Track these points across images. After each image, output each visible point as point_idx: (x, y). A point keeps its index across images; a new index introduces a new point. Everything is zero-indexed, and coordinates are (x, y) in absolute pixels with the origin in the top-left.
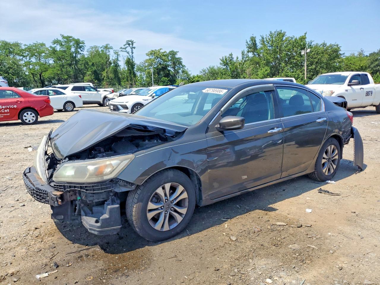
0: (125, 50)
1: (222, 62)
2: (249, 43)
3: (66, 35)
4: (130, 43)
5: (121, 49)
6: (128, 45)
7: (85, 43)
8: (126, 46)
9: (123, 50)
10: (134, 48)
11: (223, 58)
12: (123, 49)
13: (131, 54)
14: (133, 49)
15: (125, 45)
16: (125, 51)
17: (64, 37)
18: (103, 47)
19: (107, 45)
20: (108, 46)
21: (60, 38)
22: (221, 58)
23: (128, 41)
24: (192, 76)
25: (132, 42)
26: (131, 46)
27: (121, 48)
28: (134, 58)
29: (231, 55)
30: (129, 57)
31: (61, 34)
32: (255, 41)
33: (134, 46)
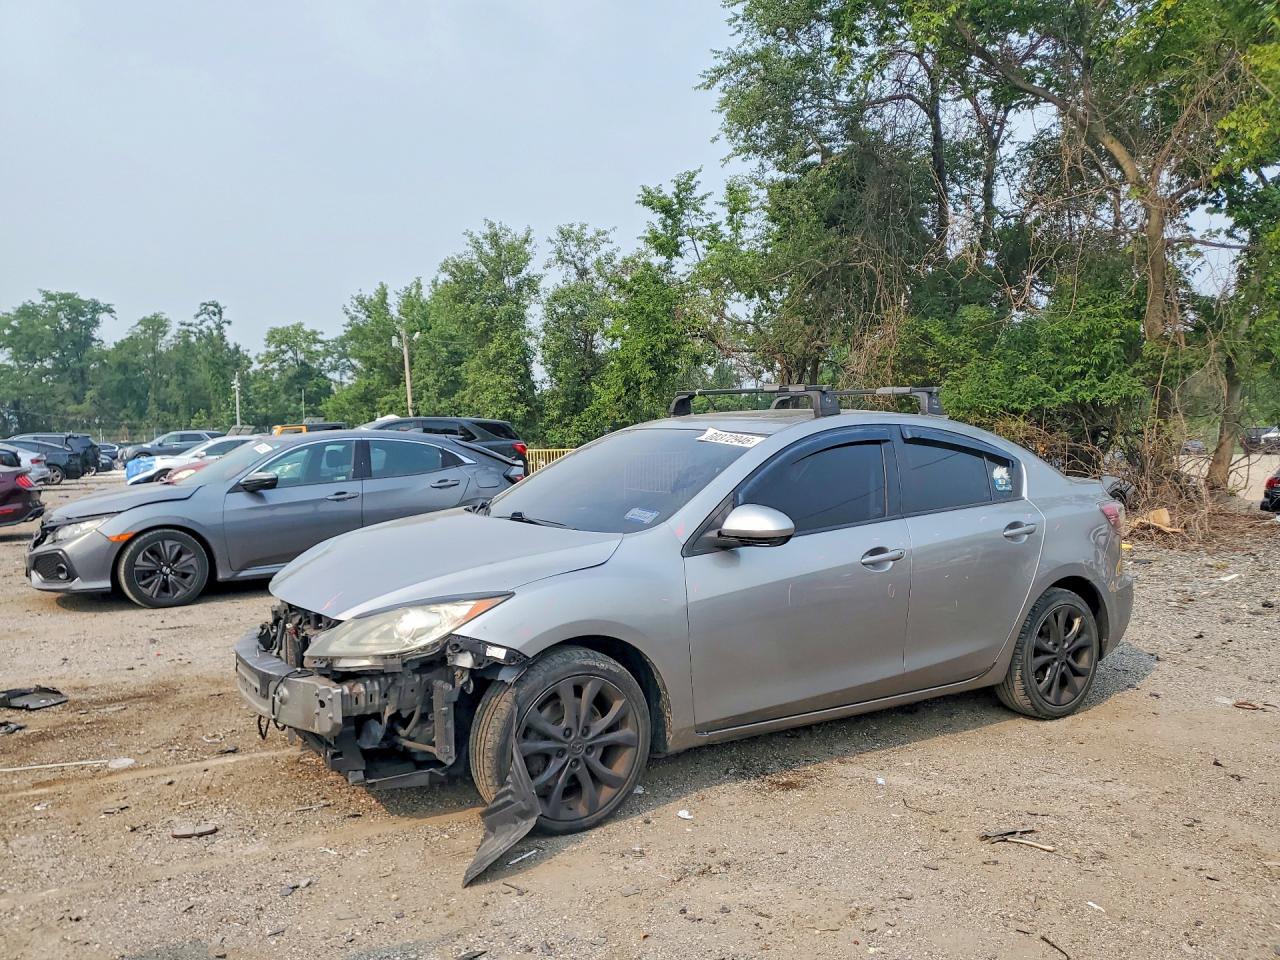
0: (196, 330)
3: (53, 292)
4: (216, 310)
5: (186, 328)
6: (206, 316)
7: (114, 308)
8: (201, 318)
9: (191, 329)
10: (229, 323)
12: (191, 326)
14: (225, 325)
15: (197, 316)
16: (197, 334)
17: (50, 297)
19: (156, 316)
20: (159, 319)
21: (39, 300)
23: (206, 303)
25: (216, 306)
26: (215, 316)
27: (185, 324)
31: (40, 291)
33: (224, 317)
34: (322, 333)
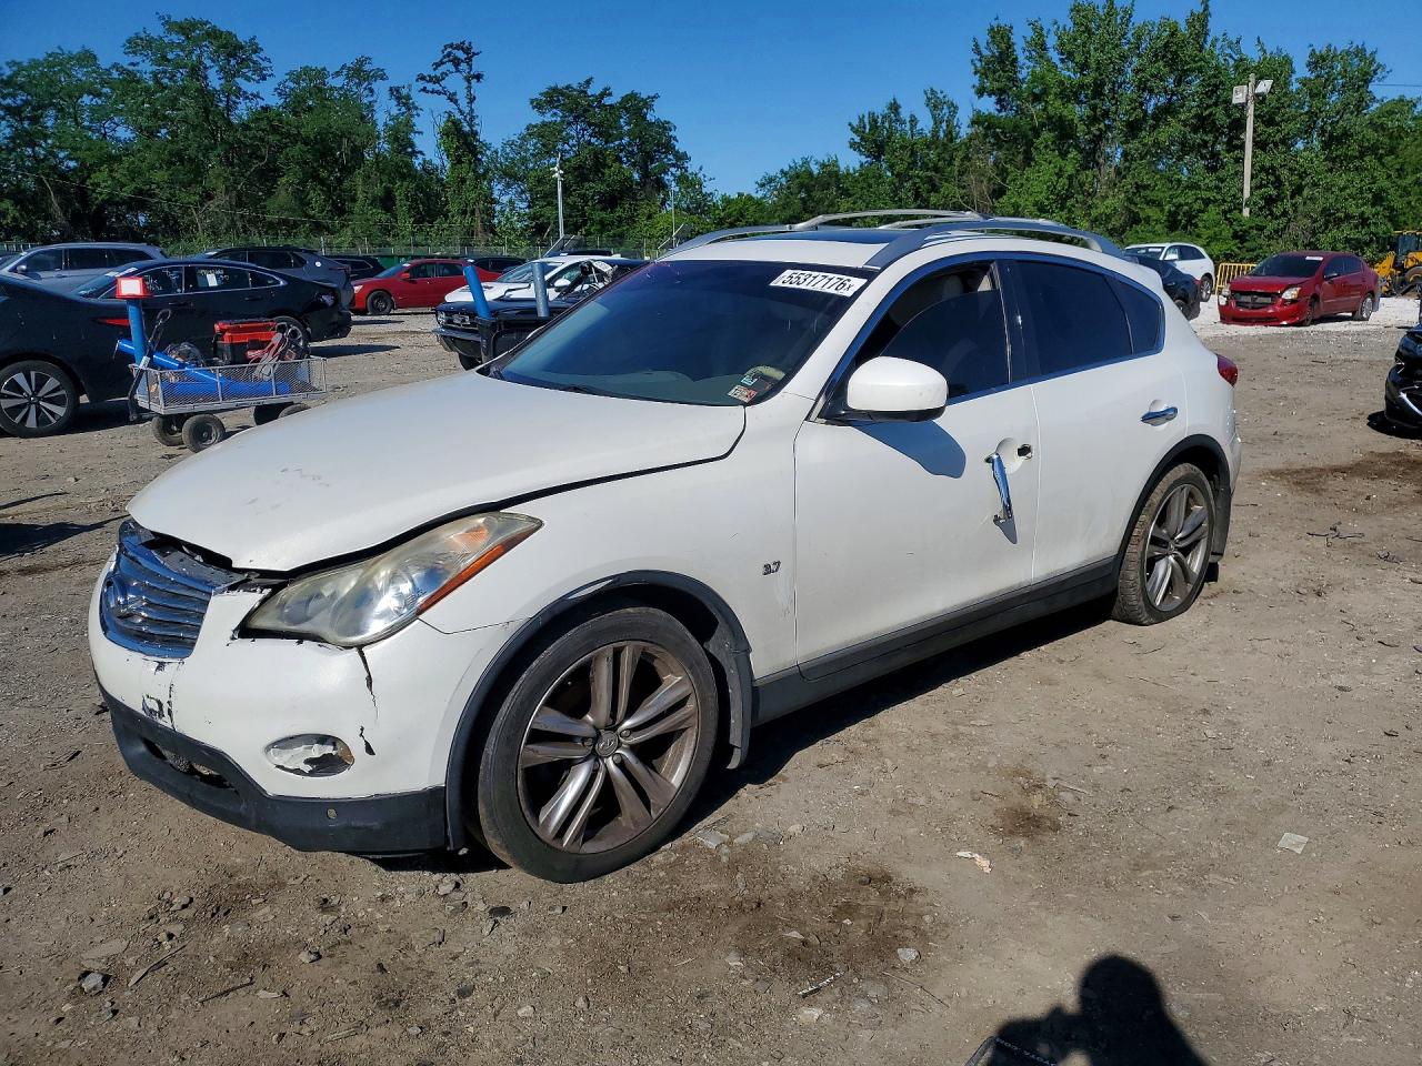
0: (437, 87)
1: (857, 139)
2: (986, 53)
3: (179, 17)
4: (461, 55)
5: (421, 84)
6: (449, 66)
7: (262, 47)
8: (442, 69)
9: (430, 86)
10: (478, 77)
11: (861, 120)
12: (432, 81)
13: (463, 103)
14: (474, 81)
15: (437, 65)
16: (439, 93)
17: (170, 25)
18: (345, 72)
19: (361, 62)
20: (367, 67)
21: (156, 30)
22: (855, 123)
23: (451, 46)
24: (717, 198)
26: (463, 66)
27: (422, 78)
28: (477, 121)
29: (895, 107)
30: (458, 116)
31: (160, 15)
32: (1010, 46)
34: (610, 94)
